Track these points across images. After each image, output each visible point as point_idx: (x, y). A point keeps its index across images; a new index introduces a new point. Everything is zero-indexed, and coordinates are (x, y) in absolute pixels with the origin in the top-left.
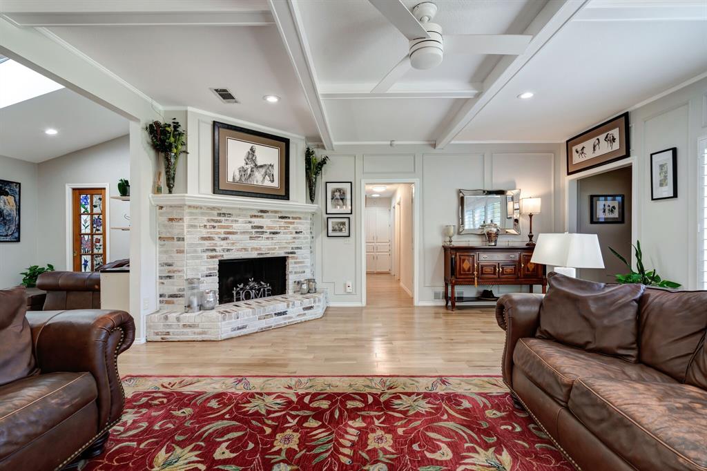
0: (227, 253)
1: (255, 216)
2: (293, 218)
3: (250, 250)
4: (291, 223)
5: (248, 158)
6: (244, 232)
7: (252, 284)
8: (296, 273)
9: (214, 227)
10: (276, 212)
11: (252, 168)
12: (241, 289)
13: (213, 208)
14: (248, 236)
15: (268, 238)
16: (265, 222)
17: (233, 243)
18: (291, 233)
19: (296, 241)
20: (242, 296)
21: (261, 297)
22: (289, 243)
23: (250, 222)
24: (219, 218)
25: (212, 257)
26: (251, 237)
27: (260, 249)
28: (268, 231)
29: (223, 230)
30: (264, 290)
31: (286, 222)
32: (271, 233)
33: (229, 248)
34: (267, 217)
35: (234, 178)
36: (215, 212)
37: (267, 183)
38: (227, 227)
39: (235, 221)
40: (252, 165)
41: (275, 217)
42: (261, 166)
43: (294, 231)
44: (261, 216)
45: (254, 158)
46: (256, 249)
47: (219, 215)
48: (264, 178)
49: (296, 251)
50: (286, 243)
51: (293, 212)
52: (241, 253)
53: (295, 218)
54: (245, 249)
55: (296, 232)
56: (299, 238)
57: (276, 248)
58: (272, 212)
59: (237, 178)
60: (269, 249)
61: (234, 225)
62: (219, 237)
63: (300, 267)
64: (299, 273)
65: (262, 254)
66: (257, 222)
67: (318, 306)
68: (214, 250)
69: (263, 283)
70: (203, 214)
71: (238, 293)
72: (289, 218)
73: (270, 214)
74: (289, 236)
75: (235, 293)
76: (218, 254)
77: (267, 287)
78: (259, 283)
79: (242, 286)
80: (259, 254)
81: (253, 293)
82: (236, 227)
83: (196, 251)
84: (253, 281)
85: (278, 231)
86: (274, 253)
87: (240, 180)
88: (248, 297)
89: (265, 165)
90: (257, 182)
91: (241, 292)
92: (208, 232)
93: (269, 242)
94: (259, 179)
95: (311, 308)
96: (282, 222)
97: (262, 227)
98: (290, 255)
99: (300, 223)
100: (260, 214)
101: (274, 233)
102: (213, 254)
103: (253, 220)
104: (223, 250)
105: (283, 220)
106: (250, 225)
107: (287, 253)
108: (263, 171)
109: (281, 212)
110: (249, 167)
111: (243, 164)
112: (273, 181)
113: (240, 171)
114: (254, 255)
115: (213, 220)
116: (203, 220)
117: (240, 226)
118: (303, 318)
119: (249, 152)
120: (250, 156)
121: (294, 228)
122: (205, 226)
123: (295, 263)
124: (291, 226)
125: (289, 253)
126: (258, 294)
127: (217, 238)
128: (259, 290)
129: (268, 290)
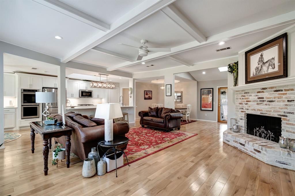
0: (247, 111)
1: (259, 92)
2: (285, 90)
3: (256, 110)
4: (284, 94)
5: (259, 61)
6: (254, 101)
7: (262, 129)
8: (287, 131)
9: (243, 99)
10: (272, 88)
11: (261, 65)
12: (258, 130)
13: (243, 91)
14: (256, 103)
15: (266, 104)
16: (265, 95)
17: (249, 106)
18: (284, 101)
19: (288, 107)
20: (258, 134)
21: (267, 139)
22: (282, 108)
23: (257, 96)
24: (244, 95)
25: (242, 112)
26: (257, 104)
27: (262, 111)
28: (266, 100)
29: (246, 100)
30: (269, 136)
31: (279, 94)
32: (268, 101)
33: (248, 108)
34: (266, 92)
35: (253, 74)
36: (243, 92)
37: (271, 70)
38: (248, 99)
39: (251, 95)
40: (261, 64)
41: (272, 91)
42: (267, 62)
43: (286, 100)
44: (263, 92)
45: (262, 59)
46: (260, 110)
47: (245, 93)
48: (268, 68)
49: (288, 115)
50: (279, 108)
51: (285, 86)
52: (253, 111)
53: (288, 90)
54: (254, 109)
55: (288, 101)
56: (290, 105)
57: (271, 111)
58: (269, 88)
59: (255, 74)
60: (267, 111)
61: (250, 97)
62: (245, 103)
63: (292, 128)
64: (291, 132)
65: (263, 113)
66: (260, 95)
67: (264, 154)
68: (243, 109)
69: (269, 132)
70: (240, 94)
71: (256, 132)
72: (282, 90)
73: (268, 90)
74: (282, 104)
75: (255, 132)
76: (244, 110)
77: (272, 135)
78: (267, 130)
79: (258, 129)
80: (261, 113)
81: (263, 135)
82: (251, 98)
83: (238, 109)
84: (264, 128)
85: (274, 100)
86: (270, 114)
87: (256, 74)
88: (260, 136)
89: (269, 60)
90: (264, 72)
91: (257, 132)
92: (241, 101)
93: (267, 107)
94: (267, 70)
95: (259, 152)
96: (276, 94)
97: (263, 98)
98: (282, 117)
99: (292, 94)
100: (262, 90)
101: (270, 101)
102: (243, 110)
103: (259, 94)
104: (246, 109)
105: (277, 93)
106: (257, 97)
107: (279, 115)
108: (267, 64)
109: (275, 87)
110: (260, 66)
111: (257, 65)
112: (274, 68)
113: (256, 70)
114: (258, 113)
115: (243, 96)
116: (240, 96)
117: (253, 98)
119: (260, 57)
120: (260, 59)
121: (286, 98)
122: (240, 98)
123: (287, 124)
124: (284, 96)
125: (281, 116)
126: (266, 137)
127: (244, 104)
128: (267, 135)
129: (272, 137)
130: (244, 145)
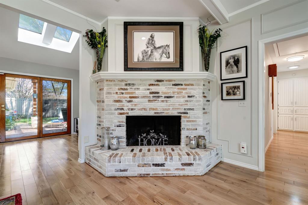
0: (131, 111)
1: (152, 85)
2: (186, 85)
3: (148, 110)
4: (184, 89)
5: (148, 43)
6: (144, 97)
7: (152, 135)
8: (188, 129)
9: (122, 93)
10: (170, 81)
11: (152, 50)
12: (144, 137)
13: (122, 81)
14: (147, 100)
15: (163, 101)
16: (162, 89)
17: (136, 105)
18: (184, 97)
19: (188, 103)
20: (145, 142)
21: (159, 145)
22: (182, 105)
23: (148, 89)
24: (126, 87)
25: (121, 114)
26: (149, 100)
27: (156, 109)
28: (163, 95)
29: (129, 95)
30: (162, 140)
31: (178, 88)
32: (165, 97)
33: (132, 108)
34: (162, 84)
35: (138, 59)
36: (124, 83)
37: (164, 59)
38: (132, 93)
39: (138, 89)
40: (152, 48)
41: (170, 85)
42: (159, 48)
43: (187, 95)
44: (157, 85)
45: (153, 43)
46: (153, 109)
47: (126, 85)
48: (162, 56)
49: (188, 111)
50: (179, 105)
51: (185, 80)
52: (141, 112)
53: (188, 85)
54: (144, 109)
55: (189, 97)
56: (191, 101)
57: (169, 109)
58: (166, 81)
59: (141, 59)
60: (164, 110)
61: (137, 92)
62: (126, 100)
63: (192, 125)
64: (191, 129)
65: (158, 113)
66: (154, 89)
67: (199, 164)
68: (123, 109)
69: (161, 135)
70: (115, 85)
71: (142, 140)
72: (182, 85)
73: (165, 82)
74: (182, 100)
75: (140, 141)
76: (125, 112)
77: (165, 137)
78: (158, 134)
79: (145, 135)
80: (155, 113)
81: (153, 141)
82: (138, 93)
83: (111, 110)
84: (153, 133)
85: (172, 95)
86: (168, 113)
87: (143, 59)
88: (149, 143)
89: (162, 46)
90: (156, 60)
91: (144, 139)
92: (119, 97)
93: (164, 104)
94: (158, 57)
95: (190, 164)
96: (176, 89)
97: (158, 93)
98: (182, 115)
99: (192, 89)
100: (157, 83)
101: (168, 97)
102: (122, 111)
103: (151, 87)
104: (129, 109)
105: (176, 87)
106: (148, 91)
107: (179, 113)
108: (160, 51)
109: (174, 81)
110: (149, 50)
111: (144, 48)
112: (169, 57)
113: (143, 53)
114: (152, 113)
115: (122, 89)
116: (116, 89)
117: (141, 92)
118: (181, 173)
119: (149, 38)
120: (150, 41)
121: (187, 93)
122: (117, 93)
123: (188, 121)
124: (184, 91)
125: (181, 113)
126: (157, 142)
127: (124, 101)
128: (158, 139)
129: (165, 141)
130: (162, 165)
